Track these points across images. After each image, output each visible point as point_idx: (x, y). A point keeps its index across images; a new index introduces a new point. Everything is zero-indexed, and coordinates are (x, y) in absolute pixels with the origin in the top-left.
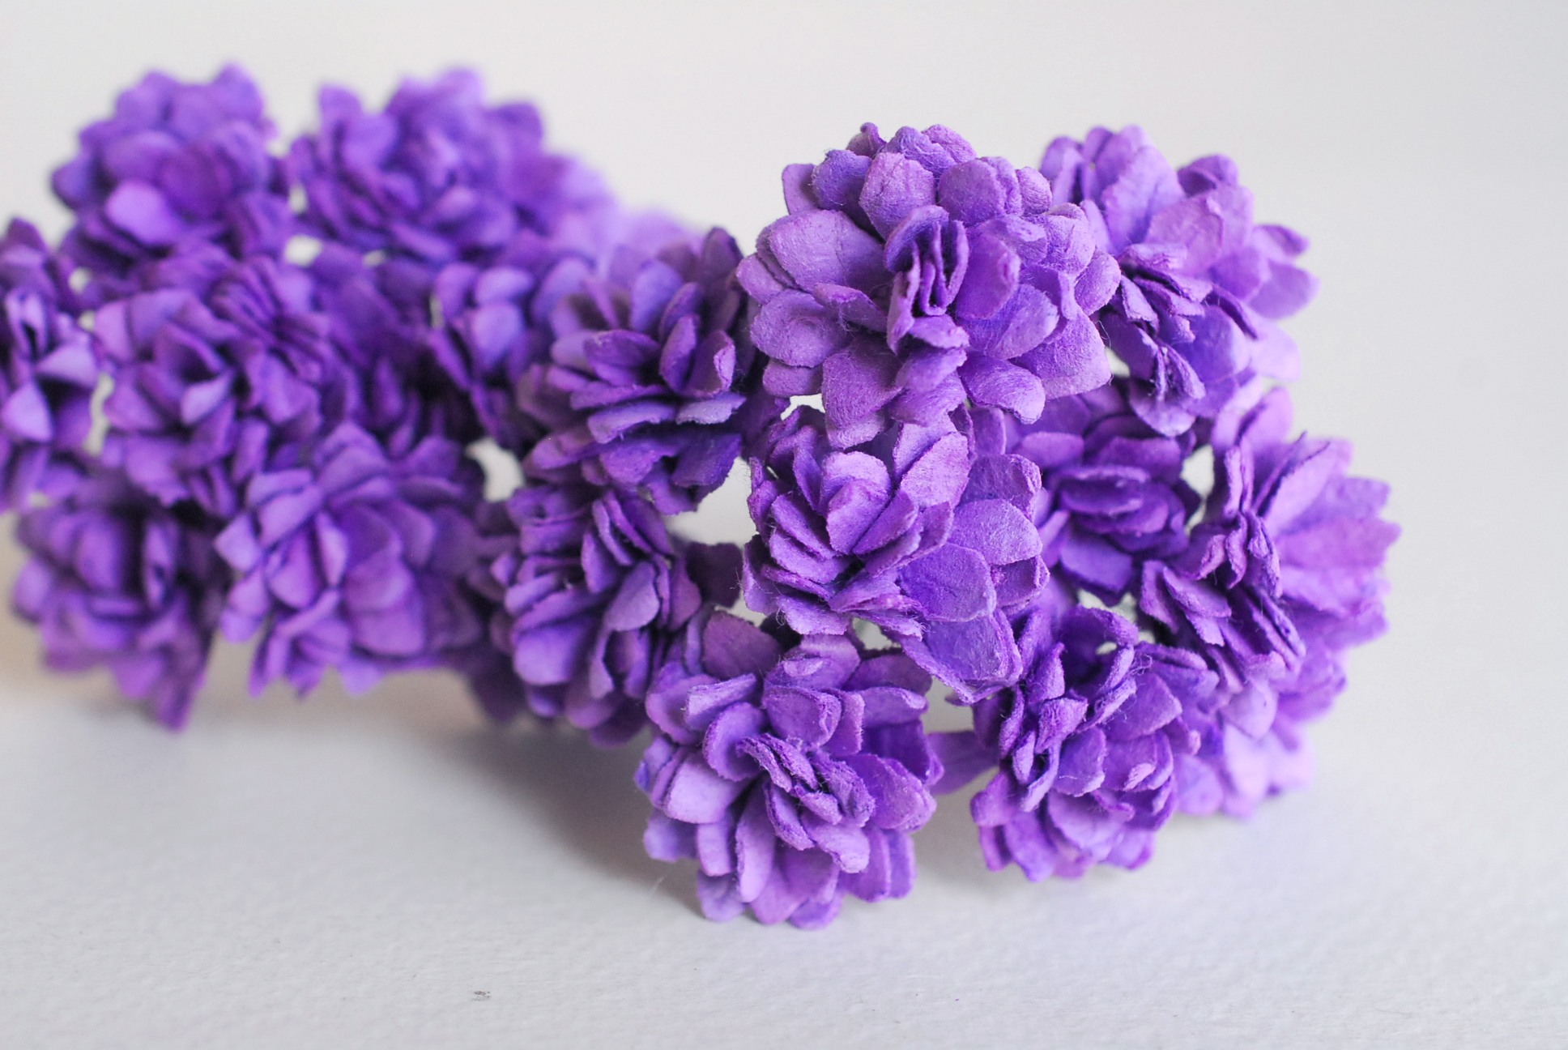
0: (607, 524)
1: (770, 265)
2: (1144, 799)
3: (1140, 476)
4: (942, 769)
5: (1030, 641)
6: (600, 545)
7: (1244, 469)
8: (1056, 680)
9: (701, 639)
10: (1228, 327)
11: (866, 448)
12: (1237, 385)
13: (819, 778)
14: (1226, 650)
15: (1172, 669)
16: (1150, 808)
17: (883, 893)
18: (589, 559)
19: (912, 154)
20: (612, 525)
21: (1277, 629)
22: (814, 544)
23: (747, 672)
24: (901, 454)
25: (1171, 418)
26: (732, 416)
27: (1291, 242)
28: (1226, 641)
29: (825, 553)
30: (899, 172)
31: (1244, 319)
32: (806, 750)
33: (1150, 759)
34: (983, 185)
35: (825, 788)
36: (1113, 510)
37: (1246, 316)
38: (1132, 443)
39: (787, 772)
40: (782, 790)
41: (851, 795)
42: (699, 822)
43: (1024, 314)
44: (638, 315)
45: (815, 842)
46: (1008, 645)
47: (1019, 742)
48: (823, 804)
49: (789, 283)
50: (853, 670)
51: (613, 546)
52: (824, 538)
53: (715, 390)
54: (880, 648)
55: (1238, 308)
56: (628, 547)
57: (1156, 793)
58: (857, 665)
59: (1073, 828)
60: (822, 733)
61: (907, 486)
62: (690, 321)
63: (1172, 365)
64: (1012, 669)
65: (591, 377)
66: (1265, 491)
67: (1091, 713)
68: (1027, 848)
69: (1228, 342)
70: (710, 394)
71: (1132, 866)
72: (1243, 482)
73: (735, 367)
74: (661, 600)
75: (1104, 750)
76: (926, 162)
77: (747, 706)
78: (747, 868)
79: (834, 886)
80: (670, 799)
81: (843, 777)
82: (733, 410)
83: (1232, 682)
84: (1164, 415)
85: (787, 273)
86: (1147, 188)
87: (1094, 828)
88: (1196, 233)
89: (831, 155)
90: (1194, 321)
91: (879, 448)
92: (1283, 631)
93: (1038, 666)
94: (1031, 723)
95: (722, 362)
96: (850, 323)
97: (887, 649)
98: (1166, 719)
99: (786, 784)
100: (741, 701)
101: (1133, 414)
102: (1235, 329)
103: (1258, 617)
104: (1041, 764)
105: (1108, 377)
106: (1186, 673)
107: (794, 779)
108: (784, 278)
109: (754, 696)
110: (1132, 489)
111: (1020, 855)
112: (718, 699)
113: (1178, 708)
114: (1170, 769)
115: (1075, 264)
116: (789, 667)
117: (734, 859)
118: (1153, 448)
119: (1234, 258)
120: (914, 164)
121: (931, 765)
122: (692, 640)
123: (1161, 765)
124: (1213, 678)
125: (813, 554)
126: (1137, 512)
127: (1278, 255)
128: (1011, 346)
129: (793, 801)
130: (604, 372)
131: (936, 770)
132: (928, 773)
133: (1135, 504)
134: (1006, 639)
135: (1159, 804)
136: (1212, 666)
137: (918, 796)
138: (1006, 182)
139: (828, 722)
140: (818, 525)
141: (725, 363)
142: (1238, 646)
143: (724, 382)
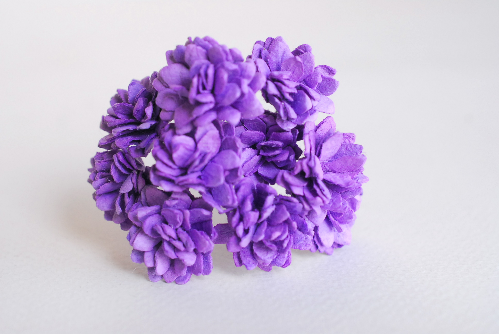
0: (117, 161)
1: (161, 81)
2: (279, 243)
3: (280, 144)
4: (217, 234)
5: (241, 193)
6: (116, 168)
7: (310, 141)
8: (249, 206)
9: (145, 195)
10: (304, 96)
11: (187, 135)
12: (309, 114)
13: (177, 236)
14: (304, 197)
15: (288, 203)
16: (282, 246)
17: (200, 272)
18: (113, 171)
19: (199, 45)
20: (119, 161)
21: (321, 190)
22: (170, 164)
23: (157, 204)
24: (197, 136)
25: (287, 125)
26: (150, 127)
27: (331, 71)
28: (304, 194)
29: (174, 166)
30: (195, 50)
31: (310, 94)
32: (175, 228)
33: (280, 230)
34: (218, 53)
35: (179, 239)
36: (271, 154)
37: (311, 93)
38: (278, 133)
39: (165, 234)
40: (166, 240)
41: (186, 241)
42: (144, 251)
43: (230, 92)
44: (130, 98)
45: (177, 256)
46: (232, 194)
47: (238, 225)
48: (178, 244)
49: (167, 86)
50: (190, 204)
51: (120, 168)
52: (173, 162)
53: (146, 119)
54: (198, 197)
55: (308, 91)
56: (125, 168)
57: (283, 241)
58: (191, 202)
59: (260, 254)
60: (178, 223)
61: (199, 146)
62: (142, 99)
63: (285, 108)
64: (234, 201)
65: (116, 118)
66: (319, 148)
67: (260, 217)
68: (247, 259)
69: (304, 101)
70: (145, 121)
71: (284, 266)
72: (310, 144)
73: (153, 112)
74: (133, 183)
75: (266, 227)
76: (204, 47)
77: (158, 215)
78: (158, 264)
79: (186, 271)
80: (134, 243)
81: (184, 236)
82: (151, 125)
83: (307, 207)
84: (285, 124)
85: (166, 83)
86: (280, 55)
87: (267, 253)
88: (295, 68)
89: (178, 47)
90: (291, 94)
91: (191, 134)
92: (322, 191)
93: (243, 202)
94: (241, 219)
95: (148, 110)
96: (182, 97)
97: (200, 197)
98: (284, 218)
99: (167, 239)
100: (156, 214)
101: (277, 125)
102: (307, 98)
103: (315, 187)
104: (246, 232)
105: (263, 112)
106: (292, 204)
107: (170, 237)
108: (165, 85)
109: (159, 212)
110: (277, 148)
111: (244, 262)
112: (147, 213)
113: (288, 215)
114: (287, 233)
115: (248, 77)
116: (168, 202)
117: (155, 262)
118: (284, 135)
119: (310, 76)
120: (200, 48)
121: (213, 232)
122: (143, 196)
123: (284, 232)
124: (301, 205)
125: (170, 167)
126: (279, 154)
127: (327, 75)
128: (227, 102)
129: (169, 243)
130: (120, 116)
131: (215, 235)
132: (212, 235)
133: (277, 152)
134: (232, 193)
135: (285, 245)
136: (301, 202)
137: (207, 242)
138: (225, 52)
139: (179, 219)
140: (170, 158)
141: (149, 111)
142: (308, 195)
143: (148, 116)
